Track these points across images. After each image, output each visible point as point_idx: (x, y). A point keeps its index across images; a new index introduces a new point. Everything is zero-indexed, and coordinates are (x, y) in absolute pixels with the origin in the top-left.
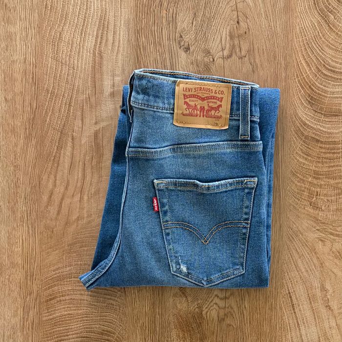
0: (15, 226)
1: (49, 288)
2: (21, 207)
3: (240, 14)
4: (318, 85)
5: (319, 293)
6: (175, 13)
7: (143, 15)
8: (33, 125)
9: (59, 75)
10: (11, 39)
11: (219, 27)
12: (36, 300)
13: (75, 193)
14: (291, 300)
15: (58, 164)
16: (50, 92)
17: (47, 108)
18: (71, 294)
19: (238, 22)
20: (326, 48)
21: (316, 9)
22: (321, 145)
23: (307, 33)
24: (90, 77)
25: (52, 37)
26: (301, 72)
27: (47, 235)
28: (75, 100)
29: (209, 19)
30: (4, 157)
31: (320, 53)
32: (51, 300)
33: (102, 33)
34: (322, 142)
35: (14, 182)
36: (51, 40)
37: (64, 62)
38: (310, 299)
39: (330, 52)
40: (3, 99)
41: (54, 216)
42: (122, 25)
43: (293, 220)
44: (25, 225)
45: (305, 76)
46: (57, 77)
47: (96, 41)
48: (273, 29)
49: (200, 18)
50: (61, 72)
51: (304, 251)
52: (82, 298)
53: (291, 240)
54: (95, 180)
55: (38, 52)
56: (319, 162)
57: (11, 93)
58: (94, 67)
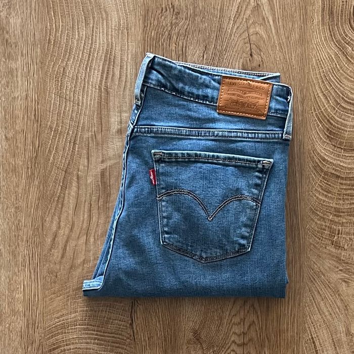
0: (16, 270)
1: (52, 337)
2: (23, 251)
3: (253, 46)
4: (337, 118)
5: (344, 338)
6: (184, 46)
7: (152, 49)
8: (35, 164)
9: (62, 112)
10: (12, 75)
11: (231, 61)
12: (38, 349)
13: (81, 235)
14: (315, 345)
15: (63, 205)
16: (53, 130)
17: (50, 146)
18: (76, 343)
19: (251, 55)
20: (344, 80)
21: (333, 40)
22: (342, 182)
23: (324, 65)
24: (96, 114)
25: (56, 73)
26: (318, 105)
27: (51, 280)
28: (80, 138)
29: (221, 52)
30: (4, 198)
31: (338, 86)
32: (54, 349)
33: (109, 68)
34: (342, 178)
35: (15, 224)
36: (55, 76)
37: (68, 98)
38: (334, 345)
39: (349, 84)
40: (4, 137)
41: (58, 259)
42: (130, 59)
43: (314, 260)
44: (26, 270)
45: (323, 110)
46: (60, 114)
47: (101, 76)
48: (288, 61)
49: (211, 50)
50: (65, 109)
51: (326, 293)
52: (88, 347)
53: (312, 282)
54: (102, 221)
55: (41, 88)
56: (340, 199)
57: (12, 131)
58: (100, 103)
